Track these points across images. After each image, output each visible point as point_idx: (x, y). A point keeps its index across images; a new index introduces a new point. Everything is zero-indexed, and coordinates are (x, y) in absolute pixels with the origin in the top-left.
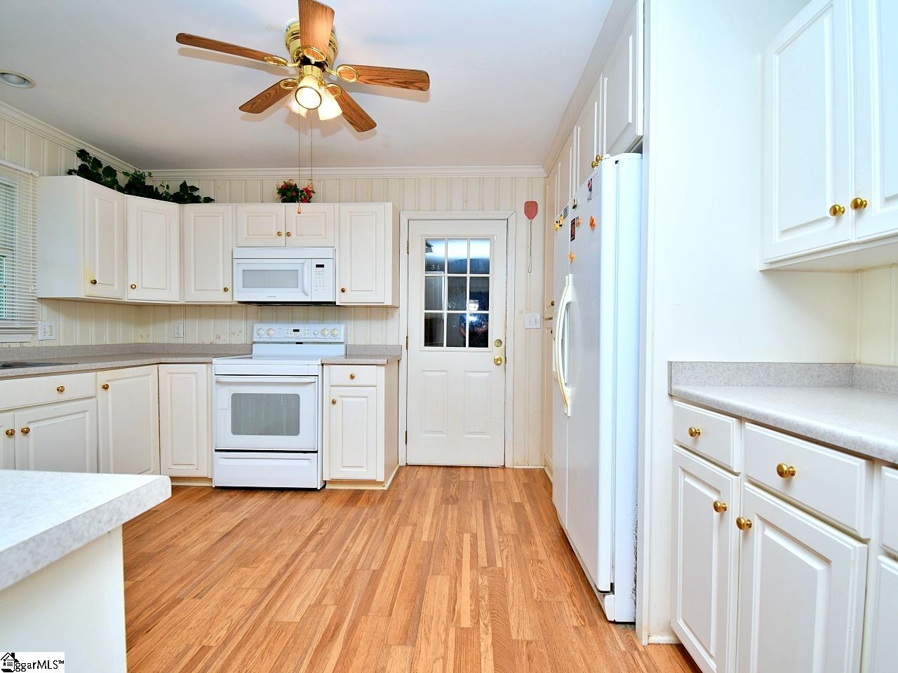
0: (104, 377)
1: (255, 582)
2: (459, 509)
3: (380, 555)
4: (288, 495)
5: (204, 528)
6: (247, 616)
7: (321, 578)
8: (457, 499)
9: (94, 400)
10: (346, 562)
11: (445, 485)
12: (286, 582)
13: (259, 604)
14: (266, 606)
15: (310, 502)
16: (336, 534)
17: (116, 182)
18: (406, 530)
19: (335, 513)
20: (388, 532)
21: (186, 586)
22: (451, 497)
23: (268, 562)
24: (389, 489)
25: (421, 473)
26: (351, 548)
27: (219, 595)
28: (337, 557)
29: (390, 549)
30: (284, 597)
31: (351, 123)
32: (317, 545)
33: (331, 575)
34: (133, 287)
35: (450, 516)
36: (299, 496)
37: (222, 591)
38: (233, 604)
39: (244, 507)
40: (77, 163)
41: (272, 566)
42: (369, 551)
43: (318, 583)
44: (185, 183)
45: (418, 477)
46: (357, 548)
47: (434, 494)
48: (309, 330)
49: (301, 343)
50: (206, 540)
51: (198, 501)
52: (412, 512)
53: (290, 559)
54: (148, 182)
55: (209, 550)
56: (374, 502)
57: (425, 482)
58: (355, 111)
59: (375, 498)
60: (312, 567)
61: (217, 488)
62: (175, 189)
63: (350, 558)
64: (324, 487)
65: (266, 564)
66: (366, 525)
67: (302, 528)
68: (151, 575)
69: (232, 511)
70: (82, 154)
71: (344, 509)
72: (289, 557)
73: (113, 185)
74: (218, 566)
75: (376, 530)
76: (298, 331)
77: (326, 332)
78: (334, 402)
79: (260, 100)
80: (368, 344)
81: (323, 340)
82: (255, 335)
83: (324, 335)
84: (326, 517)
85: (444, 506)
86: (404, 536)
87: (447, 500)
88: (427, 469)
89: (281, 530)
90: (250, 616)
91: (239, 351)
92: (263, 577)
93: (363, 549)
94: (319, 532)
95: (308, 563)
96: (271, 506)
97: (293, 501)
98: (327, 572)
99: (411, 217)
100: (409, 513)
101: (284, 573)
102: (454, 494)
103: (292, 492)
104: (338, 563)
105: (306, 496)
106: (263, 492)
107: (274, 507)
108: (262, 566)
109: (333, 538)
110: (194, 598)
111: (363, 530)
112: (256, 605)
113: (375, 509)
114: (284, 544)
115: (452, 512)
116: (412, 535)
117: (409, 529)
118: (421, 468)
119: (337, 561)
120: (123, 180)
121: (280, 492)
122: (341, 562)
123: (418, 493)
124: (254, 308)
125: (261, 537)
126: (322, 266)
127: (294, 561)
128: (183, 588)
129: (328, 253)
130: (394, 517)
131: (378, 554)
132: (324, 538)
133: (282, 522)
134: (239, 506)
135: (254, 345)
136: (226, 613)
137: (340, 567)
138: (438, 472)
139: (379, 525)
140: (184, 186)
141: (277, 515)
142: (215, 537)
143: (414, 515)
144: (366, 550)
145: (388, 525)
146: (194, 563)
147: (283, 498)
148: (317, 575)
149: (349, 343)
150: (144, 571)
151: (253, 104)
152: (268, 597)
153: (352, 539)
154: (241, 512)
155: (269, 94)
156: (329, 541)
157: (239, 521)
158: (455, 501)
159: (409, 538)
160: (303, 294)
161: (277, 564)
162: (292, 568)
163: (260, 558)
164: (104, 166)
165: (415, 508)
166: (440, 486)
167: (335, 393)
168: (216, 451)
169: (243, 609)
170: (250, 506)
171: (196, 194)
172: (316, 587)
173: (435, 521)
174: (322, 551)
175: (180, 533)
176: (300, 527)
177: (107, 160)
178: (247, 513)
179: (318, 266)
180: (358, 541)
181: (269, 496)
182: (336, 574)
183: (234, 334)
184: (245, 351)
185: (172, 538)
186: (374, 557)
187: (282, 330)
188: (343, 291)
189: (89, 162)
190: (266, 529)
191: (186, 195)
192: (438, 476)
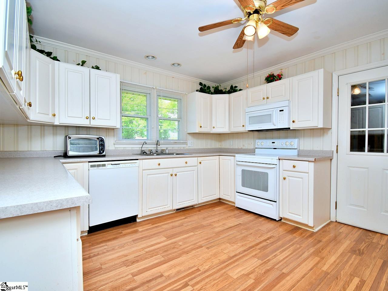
0: (200, 159)
1: (229, 252)
2: (361, 260)
3: (291, 266)
4: (263, 219)
5: (224, 222)
6: (218, 265)
7: (255, 263)
8: (363, 253)
9: (197, 167)
10: (271, 262)
11: (359, 241)
12: (240, 258)
13: (225, 262)
14: (227, 264)
15: (271, 225)
16: (274, 245)
17: (210, 91)
18: (315, 259)
19: (280, 235)
20: (303, 256)
21: (207, 242)
22: (359, 250)
23: (238, 246)
24: (317, 232)
25: (344, 229)
26: (278, 256)
27: (214, 251)
28: (268, 257)
29: (299, 265)
30: (236, 264)
31: (283, 34)
32: (262, 247)
33: (261, 265)
34: (214, 128)
35: (351, 262)
36: (267, 221)
37: (216, 250)
38: (217, 257)
39: (243, 218)
40: (199, 87)
41: (239, 248)
42: (287, 261)
43: (253, 265)
44: (232, 85)
45: (341, 231)
46: (280, 257)
47: (346, 245)
48: (279, 143)
49: (276, 149)
50: (223, 227)
51: (228, 211)
52: (324, 250)
53: (247, 248)
54: (220, 89)
55: (221, 231)
56: (304, 236)
57: (343, 235)
58: (283, 26)
59: (306, 235)
60: (254, 256)
61: (237, 207)
62: (228, 88)
63: (275, 260)
64: (281, 220)
65: (237, 246)
66: (292, 247)
67: (260, 236)
68: (200, 233)
69: (237, 218)
70: (201, 84)
71: (285, 234)
72: (247, 247)
73: (209, 92)
74: (221, 239)
75: (297, 252)
76: (274, 143)
77: (287, 143)
78: (284, 179)
79: (239, 41)
80: (312, 149)
81: (285, 147)
82: (256, 145)
83: (286, 145)
84: (274, 235)
85: (350, 254)
86: (312, 262)
87: (355, 251)
88: (350, 227)
89: (251, 234)
90: (219, 265)
91: (251, 151)
92: (233, 251)
93: (284, 259)
94: (267, 241)
95: (254, 254)
96: (253, 222)
97: (263, 222)
98: (260, 262)
99: (339, 74)
100: (322, 250)
101: (242, 253)
102: (362, 248)
103: (265, 218)
104: (267, 260)
105: (270, 222)
106: (254, 214)
107: (254, 222)
108: (235, 246)
109: (272, 247)
110: (206, 248)
111: (290, 249)
112: (224, 262)
113: (302, 240)
114: (249, 240)
115: (354, 260)
116: (317, 264)
117: (317, 259)
118: (345, 226)
119: (267, 259)
120: (212, 90)
121: (260, 216)
122: (269, 260)
123: (336, 240)
124: (257, 133)
125: (242, 234)
126: (283, 110)
127: (249, 250)
128: (206, 242)
129: (286, 103)
130: (312, 248)
131: (291, 265)
132: (267, 245)
133: (253, 230)
134: (241, 217)
135: (256, 149)
136: (212, 260)
137: (267, 263)
138: (357, 232)
139: (300, 250)
140: (232, 86)
141: (253, 226)
142: (226, 227)
143: (325, 252)
144: (285, 260)
145: (305, 252)
146: (214, 235)
147: (260, 220)
148: (255, 261)
149: (301, 149)
150: (199, 231)
151: (237, 44)
152: (229, 261)
153: (281, 251)
154: (241, 220)
155: (241, 37)
156: (269, 247)
157: (238, 224)
158: (361, 253)
159: (314, 264)
160: (273, 125)
161: (241, 248)
162: (246, 252)
163: (236, 243)
164: (207, 86)
165: (328, 249)
166: (354, 241)
167: (286, 174)
168: (237, 192)
169: (219, 261)
170: (245, 219)
171: (236, 89)
172: (251, 266)
173: (338, 261)
174: (263, 251)
175: (216, 221)
176: (260, 235)
177: (208, 83)
178: (243, 221)
179: (280, 111)
180: (282, 254)
181: (255, 217)
182: (263, 265)
183: (249, 144)
184: (252, 152)
185: (213, 222)
186: (287, 266)
187: (268, 143)
188: (293, 122)
189: (202, 86)
190: (245, 231)
191: (233, 90)
192: (356, 234)
